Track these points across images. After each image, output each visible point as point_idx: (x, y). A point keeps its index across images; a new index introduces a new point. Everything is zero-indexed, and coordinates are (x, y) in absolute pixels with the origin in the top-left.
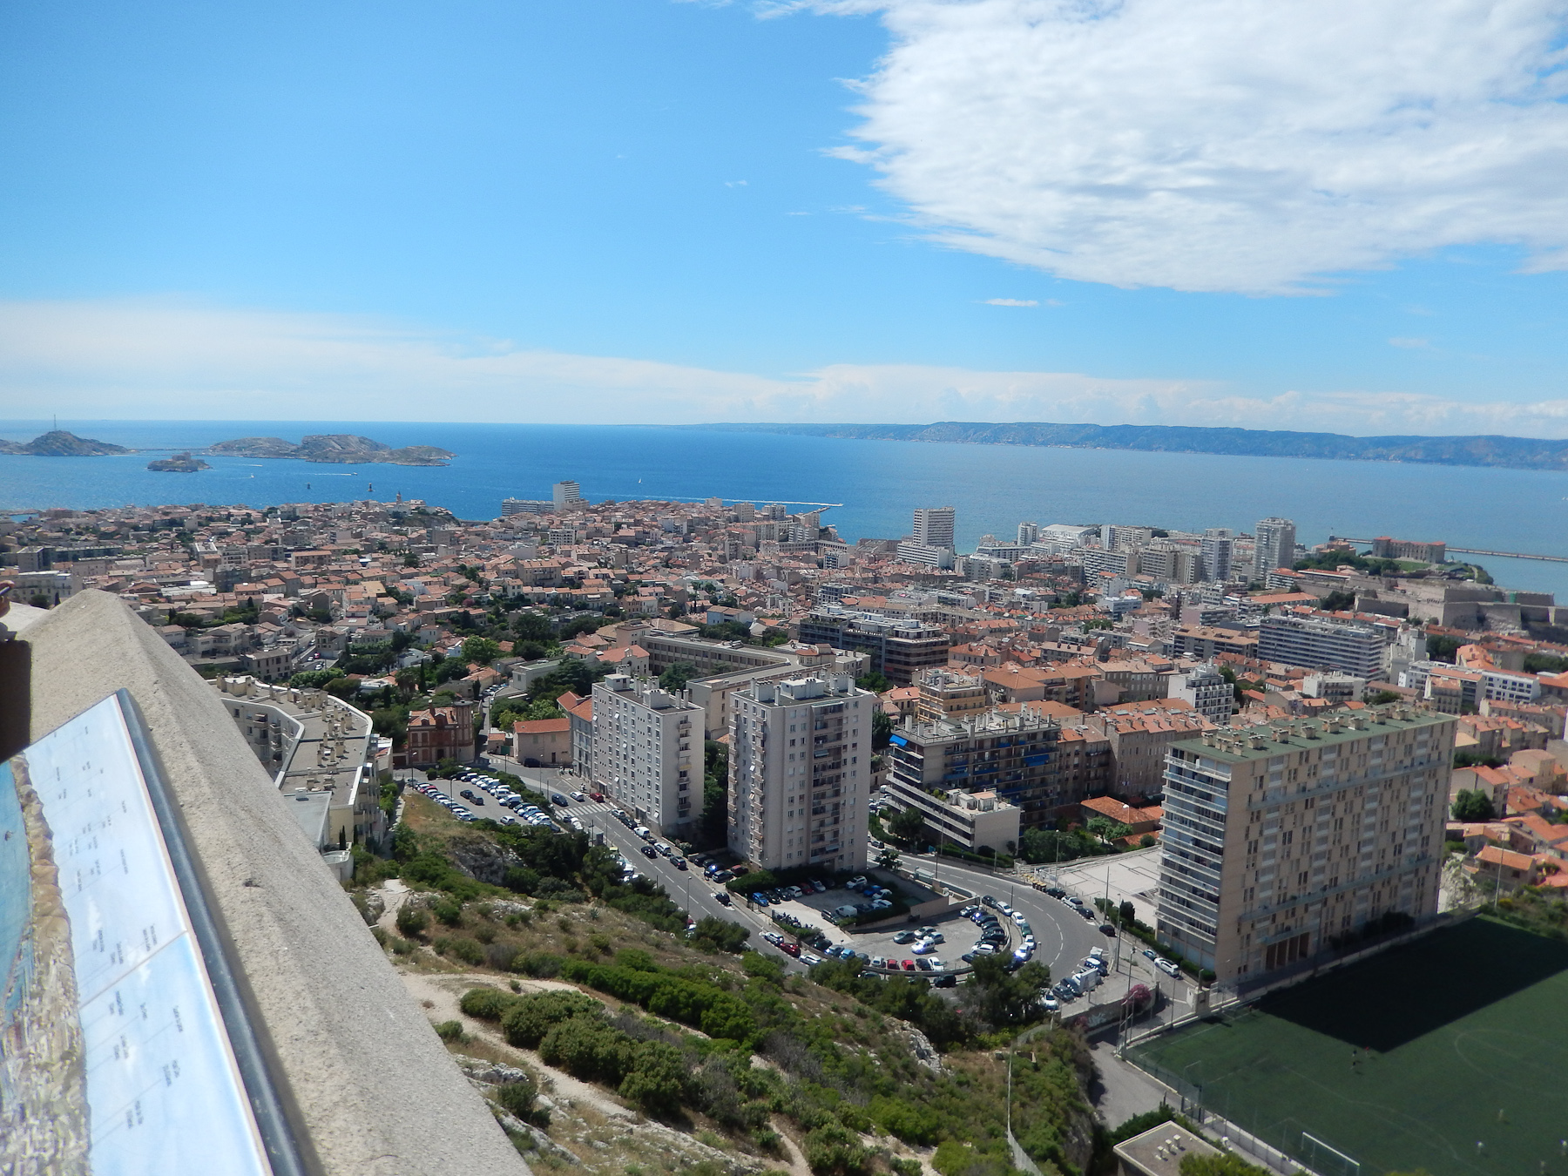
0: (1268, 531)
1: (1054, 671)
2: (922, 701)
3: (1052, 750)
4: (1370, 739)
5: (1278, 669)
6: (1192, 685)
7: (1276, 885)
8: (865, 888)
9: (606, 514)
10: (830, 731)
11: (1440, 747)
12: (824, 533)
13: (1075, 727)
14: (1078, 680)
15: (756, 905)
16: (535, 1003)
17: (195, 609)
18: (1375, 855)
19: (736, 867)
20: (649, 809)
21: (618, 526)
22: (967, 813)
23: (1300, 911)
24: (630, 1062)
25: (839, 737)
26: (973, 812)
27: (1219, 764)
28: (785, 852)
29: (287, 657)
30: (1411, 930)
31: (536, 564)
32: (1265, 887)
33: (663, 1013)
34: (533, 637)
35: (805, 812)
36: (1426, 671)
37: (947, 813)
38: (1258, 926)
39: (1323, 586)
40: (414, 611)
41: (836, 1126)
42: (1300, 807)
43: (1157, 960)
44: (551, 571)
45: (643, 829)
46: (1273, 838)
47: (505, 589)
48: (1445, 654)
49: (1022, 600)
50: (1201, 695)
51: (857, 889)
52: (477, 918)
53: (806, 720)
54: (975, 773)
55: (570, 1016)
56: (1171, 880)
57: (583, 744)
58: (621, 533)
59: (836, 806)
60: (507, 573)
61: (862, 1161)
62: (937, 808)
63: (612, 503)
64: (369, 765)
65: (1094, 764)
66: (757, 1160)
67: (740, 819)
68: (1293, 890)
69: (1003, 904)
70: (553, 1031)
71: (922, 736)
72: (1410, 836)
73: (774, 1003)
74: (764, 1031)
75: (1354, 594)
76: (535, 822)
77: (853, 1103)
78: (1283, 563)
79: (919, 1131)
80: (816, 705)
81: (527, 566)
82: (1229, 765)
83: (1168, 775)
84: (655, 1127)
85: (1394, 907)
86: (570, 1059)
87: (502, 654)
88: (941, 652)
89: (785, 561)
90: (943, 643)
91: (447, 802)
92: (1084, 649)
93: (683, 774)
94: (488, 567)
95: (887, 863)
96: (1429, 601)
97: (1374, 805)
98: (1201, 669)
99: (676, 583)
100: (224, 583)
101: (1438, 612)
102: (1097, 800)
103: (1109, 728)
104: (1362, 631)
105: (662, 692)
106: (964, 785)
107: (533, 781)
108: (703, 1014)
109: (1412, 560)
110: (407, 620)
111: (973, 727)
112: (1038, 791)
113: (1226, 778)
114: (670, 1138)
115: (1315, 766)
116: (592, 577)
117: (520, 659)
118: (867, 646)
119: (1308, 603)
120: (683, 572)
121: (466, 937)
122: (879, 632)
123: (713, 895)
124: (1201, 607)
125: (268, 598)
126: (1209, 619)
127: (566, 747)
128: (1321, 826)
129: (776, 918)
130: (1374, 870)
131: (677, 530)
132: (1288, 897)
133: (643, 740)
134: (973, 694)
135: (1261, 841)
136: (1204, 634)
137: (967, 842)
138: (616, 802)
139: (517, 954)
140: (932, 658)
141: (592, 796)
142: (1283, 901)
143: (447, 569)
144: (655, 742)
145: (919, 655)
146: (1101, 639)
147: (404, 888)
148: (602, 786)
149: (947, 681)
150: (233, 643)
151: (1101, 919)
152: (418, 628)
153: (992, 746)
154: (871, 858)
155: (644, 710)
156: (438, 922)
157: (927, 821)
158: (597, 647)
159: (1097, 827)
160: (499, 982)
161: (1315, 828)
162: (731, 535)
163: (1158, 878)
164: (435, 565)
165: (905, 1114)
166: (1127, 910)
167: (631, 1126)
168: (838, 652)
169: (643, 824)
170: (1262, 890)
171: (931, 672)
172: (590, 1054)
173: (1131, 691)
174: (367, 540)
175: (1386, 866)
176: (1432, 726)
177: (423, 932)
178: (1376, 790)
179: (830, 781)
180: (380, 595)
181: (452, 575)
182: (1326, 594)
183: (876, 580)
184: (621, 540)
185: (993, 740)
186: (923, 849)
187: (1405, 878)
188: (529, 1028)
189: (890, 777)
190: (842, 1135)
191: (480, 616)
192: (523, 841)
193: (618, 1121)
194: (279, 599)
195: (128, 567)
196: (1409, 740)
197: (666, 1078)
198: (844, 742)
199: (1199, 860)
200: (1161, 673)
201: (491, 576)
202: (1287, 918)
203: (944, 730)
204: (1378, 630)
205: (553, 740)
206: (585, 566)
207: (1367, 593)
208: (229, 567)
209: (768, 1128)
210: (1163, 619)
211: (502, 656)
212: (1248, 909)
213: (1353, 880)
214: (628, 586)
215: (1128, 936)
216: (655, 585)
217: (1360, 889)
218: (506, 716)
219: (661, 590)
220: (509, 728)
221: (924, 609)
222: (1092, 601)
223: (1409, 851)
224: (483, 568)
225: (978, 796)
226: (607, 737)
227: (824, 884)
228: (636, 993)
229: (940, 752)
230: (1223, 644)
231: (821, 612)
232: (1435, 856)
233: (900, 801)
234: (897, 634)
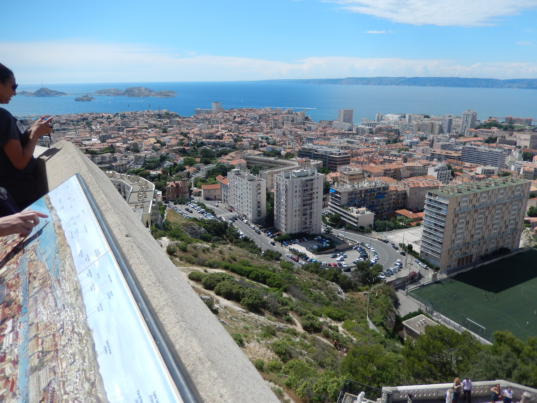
0: (467, 115)
1: (387, 166)
2: (341, 177)
3: (386, 193)
4: (499, 189)
5: (468, 164)
6: (437, 170)
7: (463, 238)
8: (321, 240)
9: (231, 113)
10: (309, 188)
11: (525, 191)
12: (307, 119)
13: (394, 185)
14: (396, 169)
15: (284, 246)
16: (212, 276)
17: (94, 148)
18: (498, 228)
19: (277, 233)
20: (248, 214)
21: (235, 118)
22: (355, 215)
23: (470, 247)
24: (243, 295)
25: (312, 190)
26: (358, 215)
27: (444, 198)
28: (294, 228)
29: (125, 164)
30: (509, 253)
31: (207, 131)
32: (458, 239)
33: (254, 279)
34: (207, 157)
35: (300, 215)
36: (521, 164)
37: (349, 215)
38: (455, 252)
39: (485, 135)
40: (166, 148)
41: (311, 315)
42: (473, 212)
43: (420, 263)
44: (212, 133)
45: (246, 221)
46: (463, 223)
47: (197, 140)
48: (529, 158)
49: (376, 141)
50: (439, 174)
51: (318, 240)
52: (192, 249)
53: (300, 184)
54: (358, 201)
55: (224, 280)
56: (426, 237)
57: (225, 193)
58: (236, 120)
59: (311, 213)
60: (197, 135)
61: (319, 325)
62: (345, 213)
63: (232, 109)
64: (155, 200)
65: (400, 198)
66: (285, 325)
67: (278, 217)
68: (468, 239)
69: (367, 245)
70: (218, 285)
71: (341, 189)
72: (511, 222)
73: (290, 277)
74: (287, 285)
75: (497, 138)
76: (210, 218)
77: (316, 308)
78: (472, 127)
79: (338, 317)
80: (304, 179)
81: (204, 132)
82: (448, 198)
83: (426, 202)
84: (252, 314)
85: (504, 246)
86: (224, 293)
87: (197, 163)
88: (348, 160)
89: (293, 129)
90: (348, 157)
91: (181, 212)
92: (398, 158)
93: (259, 202)
94: (191, 133)
95: (328, 232)
96: (524, 139)
97: (499, 211)
98: (440, 165)
99: (255, 137)
100: (103, 140)
101: (528, 144)
102: (401, 210)
103: (406, 186)
104: (499, 151)
105: (251, 175)
106: (355, 205)
107: (208, 205)
108: (267, 280)
109: (519, 125)
110: (165, 151)
111: (358, 186)
112: (380, 208)
113: (447, 202)
114: (257, 318)
115: (479, 199)
116: (226, 135)
117: (203, 164)
118: (321, 158)
119: (480, 141)
120: (258, 133)
121: (189, 255)
122: (326, 153)
123: (270, 242)
124: (441, 143)
125: (118, 144)
126: (444, 147)
127: (219, 194)
128: (479, 219)
129: (291, 250)
130: (497, 233)
131: (255, 118)
132: (467, 242)
133: (245, 191)
134: (359, 174)
135: (458, 224)
136: (442, 152)
137: (355, 225)
138: (237, 212)
139: (206, 261)
140: (344, 162)
141: (229, 210)
142: (464, 244)
143: (177, 133)
144: (249, 192)
145: (340, 161)
146: (404, 155)
147: (168, 240)
148: (232, 207)
149: (350, 170)
150: (107, 160)
151: (401, 250)
152: (168, 154)
153: (365, 192)
154: (323, 230)
155: (245, 181)
156: (180, 251)
157: (342, 218)
158: (229, 160)
159: (401, 219)
160: (200, 270)
161: (477, 219)
162: (274, 120)
163: (421, 236)
164: (173, 132)
165: (333, 311)
166: (410, 247)
167: (244, 314)
168: (311, 160)
169: (246, 219)
170: (457, 240)
171: (344, 167)
172: (230, 292)
173: (414, 173)
174: (149, 124)
175: (502, 232)
176: (522, 184)
177: (175, 254)
178: (500, 206)
179: (309, 205)
180: (155, 143)
181: (179, 135)
182: (487, 138)
183: (325, 135)
184: (236, 122)
185: (365, 190)
186: (340, 227)
187: (508, 236)
188: (210, 284)
189: (329, 203)
190: (313, 317)
191: (189, 150)
192: (206, 225)
193: (240, 312)
194: (122, 144)
195: (71, 135)
196: (513, 189)
197: (255, 299)
198: (314, 191)
199: (436, 230)
200: (425, 166)
201: (192, 136)
202: (466, 249)
203: (348, 187)
204: (505, 150)
205: (215, 191)
206: (224, 132)
207: (502, 137)
208: (104, 134)
209: (288, 315)
210: (427, 147)
211: (196, 163)
212: (452, 247)
213: (490, 237)
214: (239, 138)
215: (410, 255)
216: (248, 138)
217: (492, 240)
218: (199, 183)
219: (250, 139)
220: (200, 188)
221: (342, 145)
222: (401, 141)
223: (510, 227)
224: (189, 133)
225: (360, 209)
226: (233, 190)
227: (307, 239)
228: (245, 273)
229: (347, 194)
230: (448, 156)
231: (306, 146)
232: (520, 229)
233: (333, 211)
234: (332, 154)
